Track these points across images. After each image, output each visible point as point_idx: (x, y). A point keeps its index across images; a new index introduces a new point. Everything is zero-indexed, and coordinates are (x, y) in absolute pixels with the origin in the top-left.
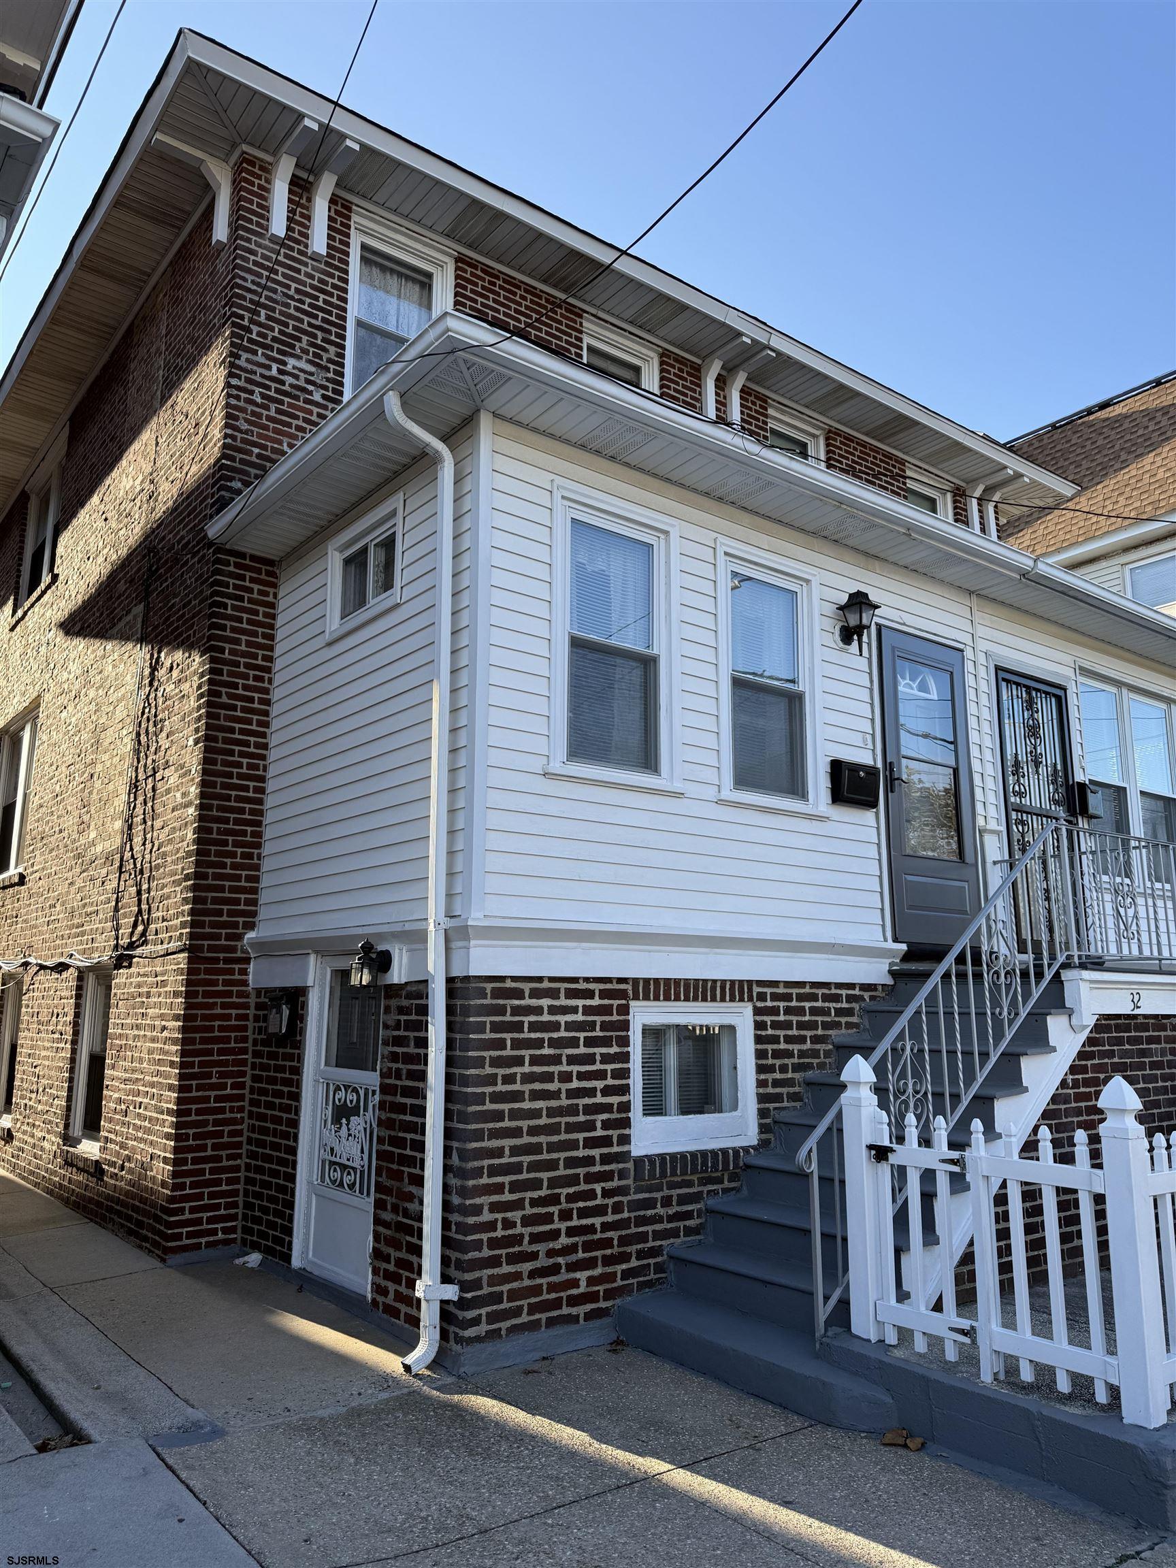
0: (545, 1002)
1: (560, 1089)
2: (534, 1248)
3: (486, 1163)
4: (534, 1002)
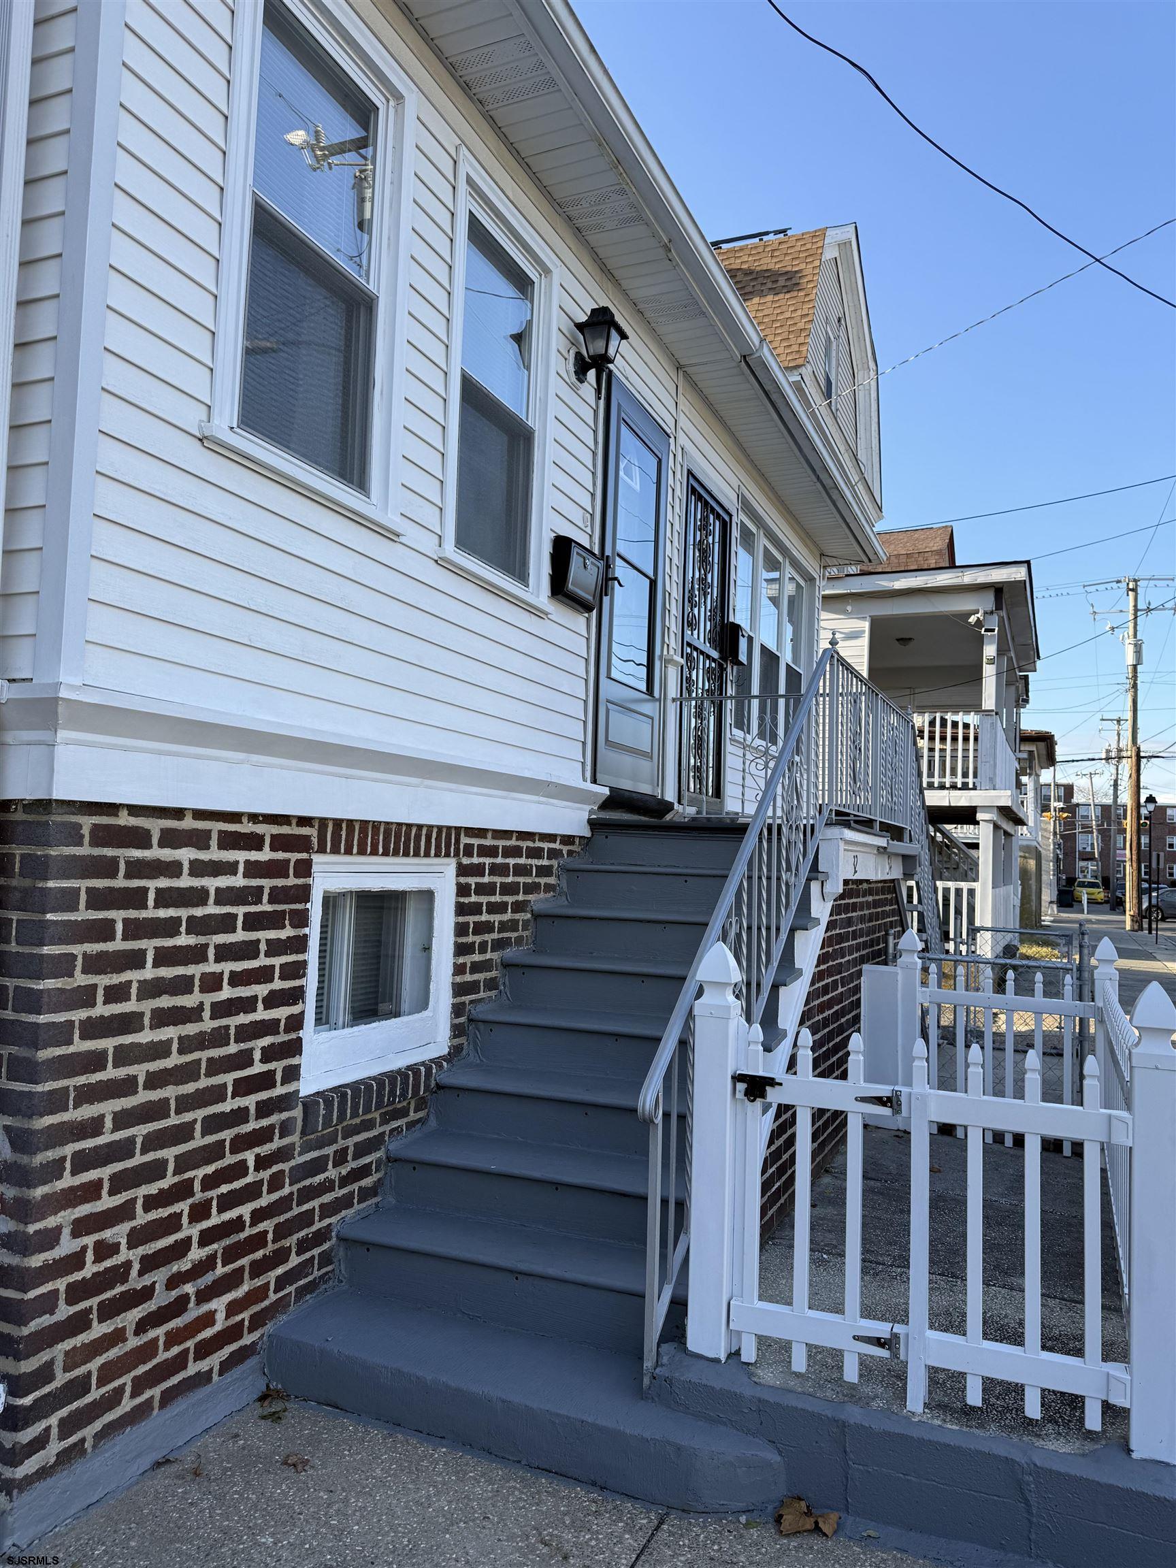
0: (186, 855)
1: (202, 1004)
2: (147, 1280)
3: (69, 1149)
4: (167, 854)
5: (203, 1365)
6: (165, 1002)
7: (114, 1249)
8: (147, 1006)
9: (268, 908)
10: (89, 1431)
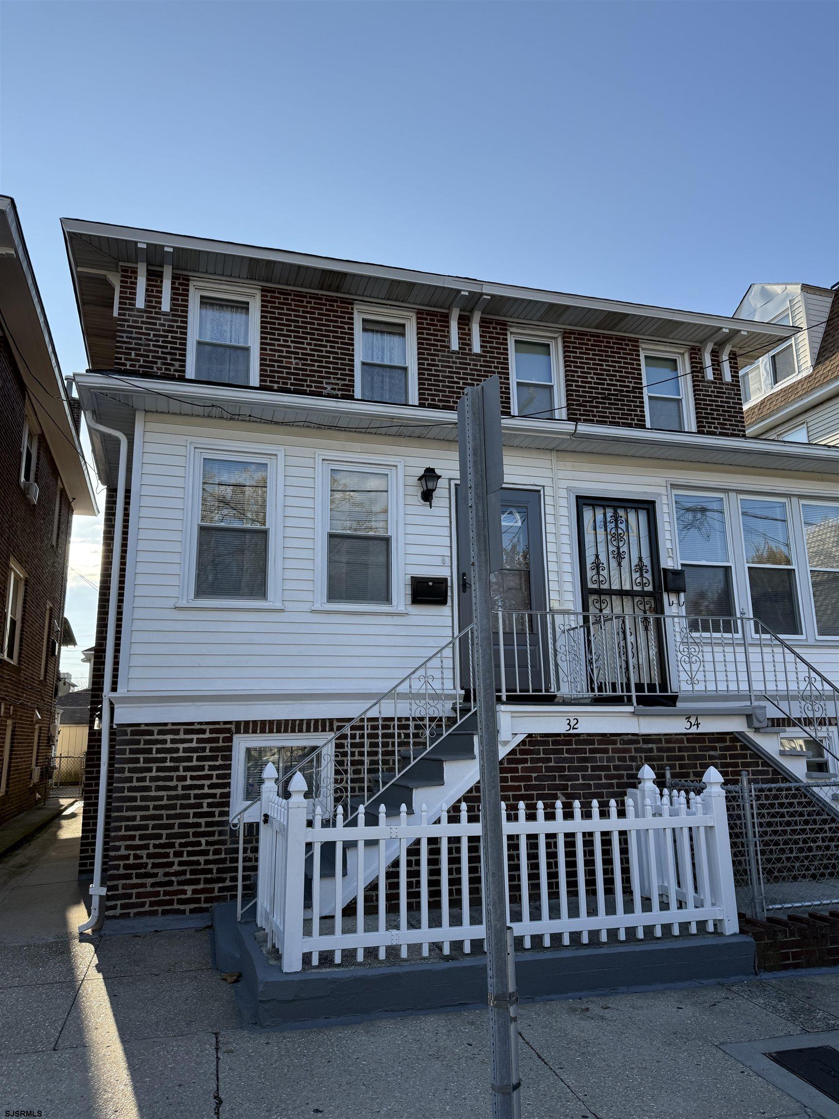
0: (168, 737)
1: (177, 785)
2: (155, 871)
3: (123, 824)
4: (161, 737)
5: (182, 907)
6: (161, 783)
7: (142, 857)
8: (153, 784)
9: (210, 754)
10: (132, 911)
